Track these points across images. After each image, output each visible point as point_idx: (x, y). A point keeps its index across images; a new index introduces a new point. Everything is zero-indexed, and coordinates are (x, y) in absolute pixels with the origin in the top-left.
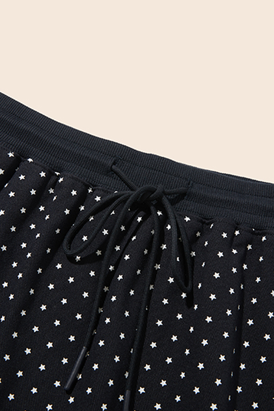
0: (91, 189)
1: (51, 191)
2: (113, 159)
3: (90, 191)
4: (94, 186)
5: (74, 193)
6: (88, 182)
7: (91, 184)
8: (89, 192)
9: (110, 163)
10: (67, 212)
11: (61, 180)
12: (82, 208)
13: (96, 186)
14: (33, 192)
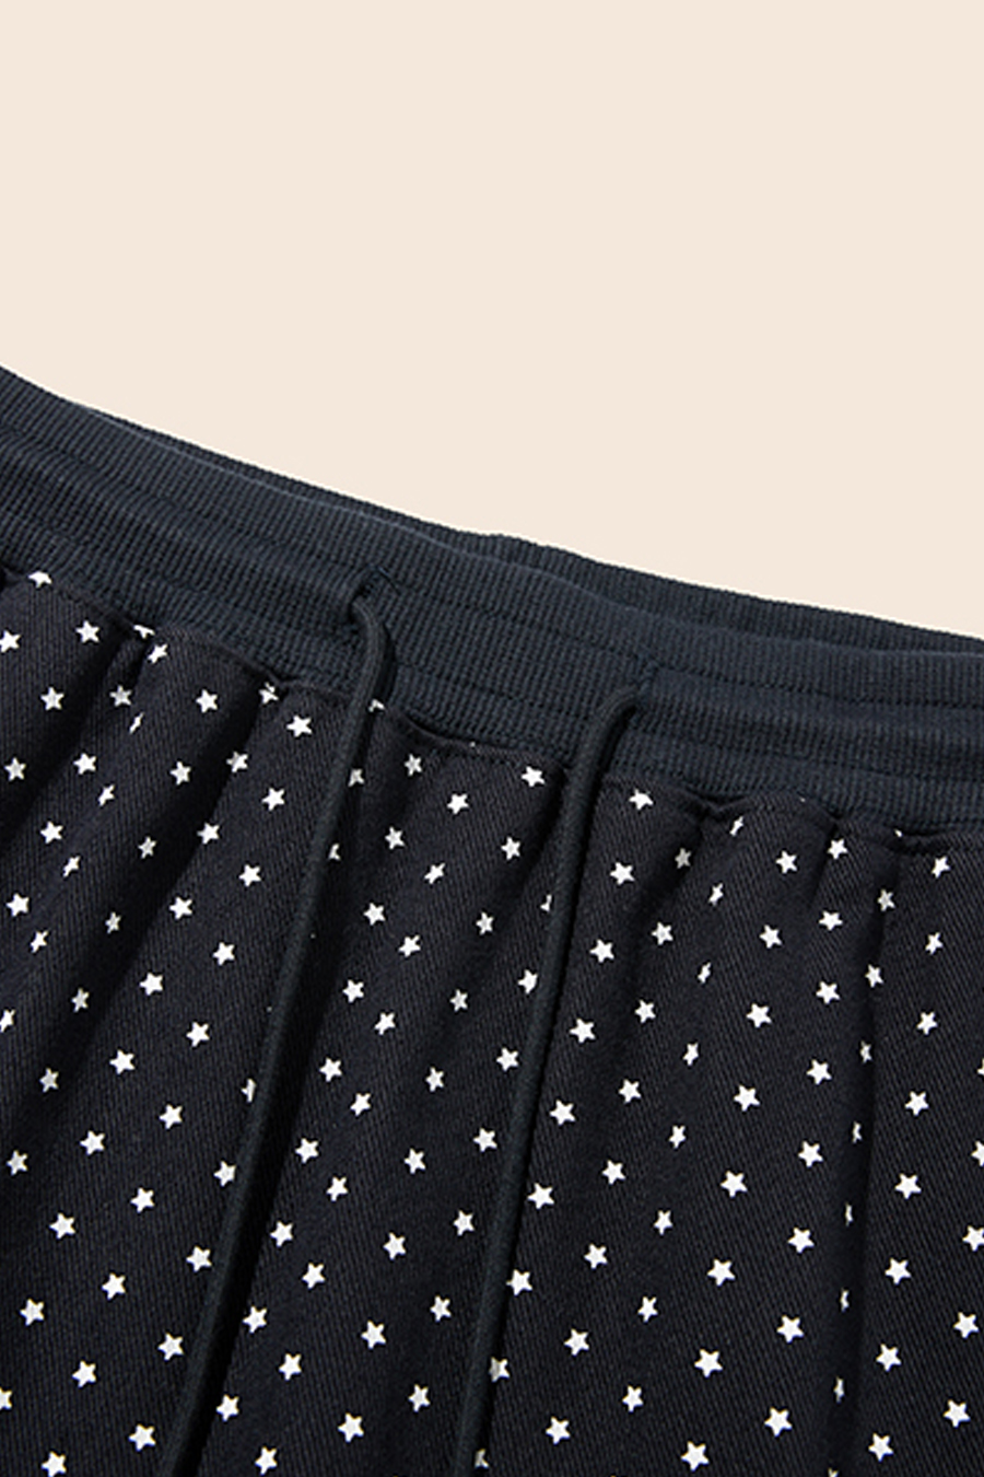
0: (272, 689)
1: (121, 697)
2: (359, 577)
3: (268, 695)
4: (283, 680)
5: (207, 701)
6: (263, 664)
7: (272, 669)
8: (266, 700)
9: (345, 591)
10: (182, 774)
11: (159, 652)
12: (239, 762)
13: (289, 678)
14: (53, 700)
